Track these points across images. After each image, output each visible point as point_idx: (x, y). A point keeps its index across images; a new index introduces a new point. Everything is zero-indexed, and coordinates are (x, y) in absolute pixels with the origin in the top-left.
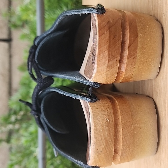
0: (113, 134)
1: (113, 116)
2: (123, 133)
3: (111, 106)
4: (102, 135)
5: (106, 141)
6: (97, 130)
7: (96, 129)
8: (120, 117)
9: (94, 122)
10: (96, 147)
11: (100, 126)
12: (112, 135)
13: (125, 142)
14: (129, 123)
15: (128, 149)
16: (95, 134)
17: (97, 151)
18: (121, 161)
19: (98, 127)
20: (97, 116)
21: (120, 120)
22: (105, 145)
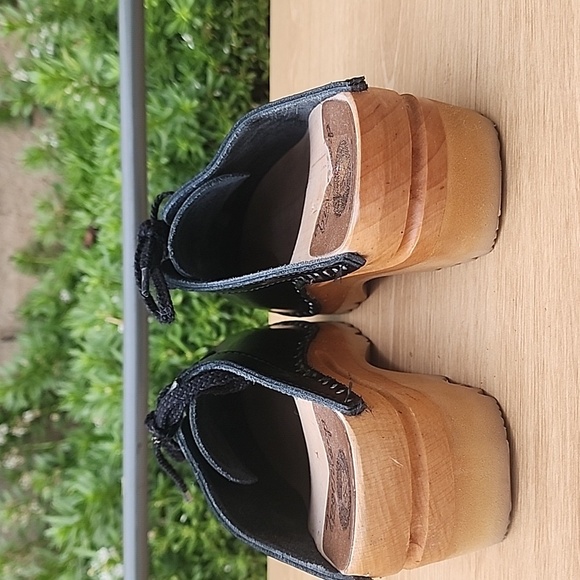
0: (409, 496)
1: (407, 450)
2: (431, 492)
3: (400, 425)
4: (385, 500)
5: (392, 514)
6: (370, 487)
7: (368, 486)
8: (423, 452)
9: (363, 467)
10: (368, 530)
11: (379, 478)
12: (406, 498)
13: (436, 515)
14: (445, 467)
15: (442, 531)
16: (366, 497)
17: (372, 541)
18: (424, 561)
19: (373, 481)
20: (369, 451)
21: (424, 459)
22: (391, 524)
